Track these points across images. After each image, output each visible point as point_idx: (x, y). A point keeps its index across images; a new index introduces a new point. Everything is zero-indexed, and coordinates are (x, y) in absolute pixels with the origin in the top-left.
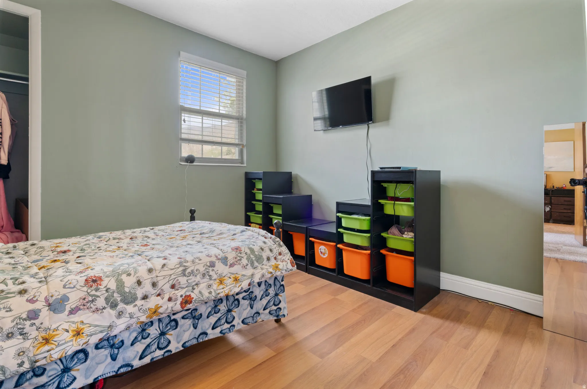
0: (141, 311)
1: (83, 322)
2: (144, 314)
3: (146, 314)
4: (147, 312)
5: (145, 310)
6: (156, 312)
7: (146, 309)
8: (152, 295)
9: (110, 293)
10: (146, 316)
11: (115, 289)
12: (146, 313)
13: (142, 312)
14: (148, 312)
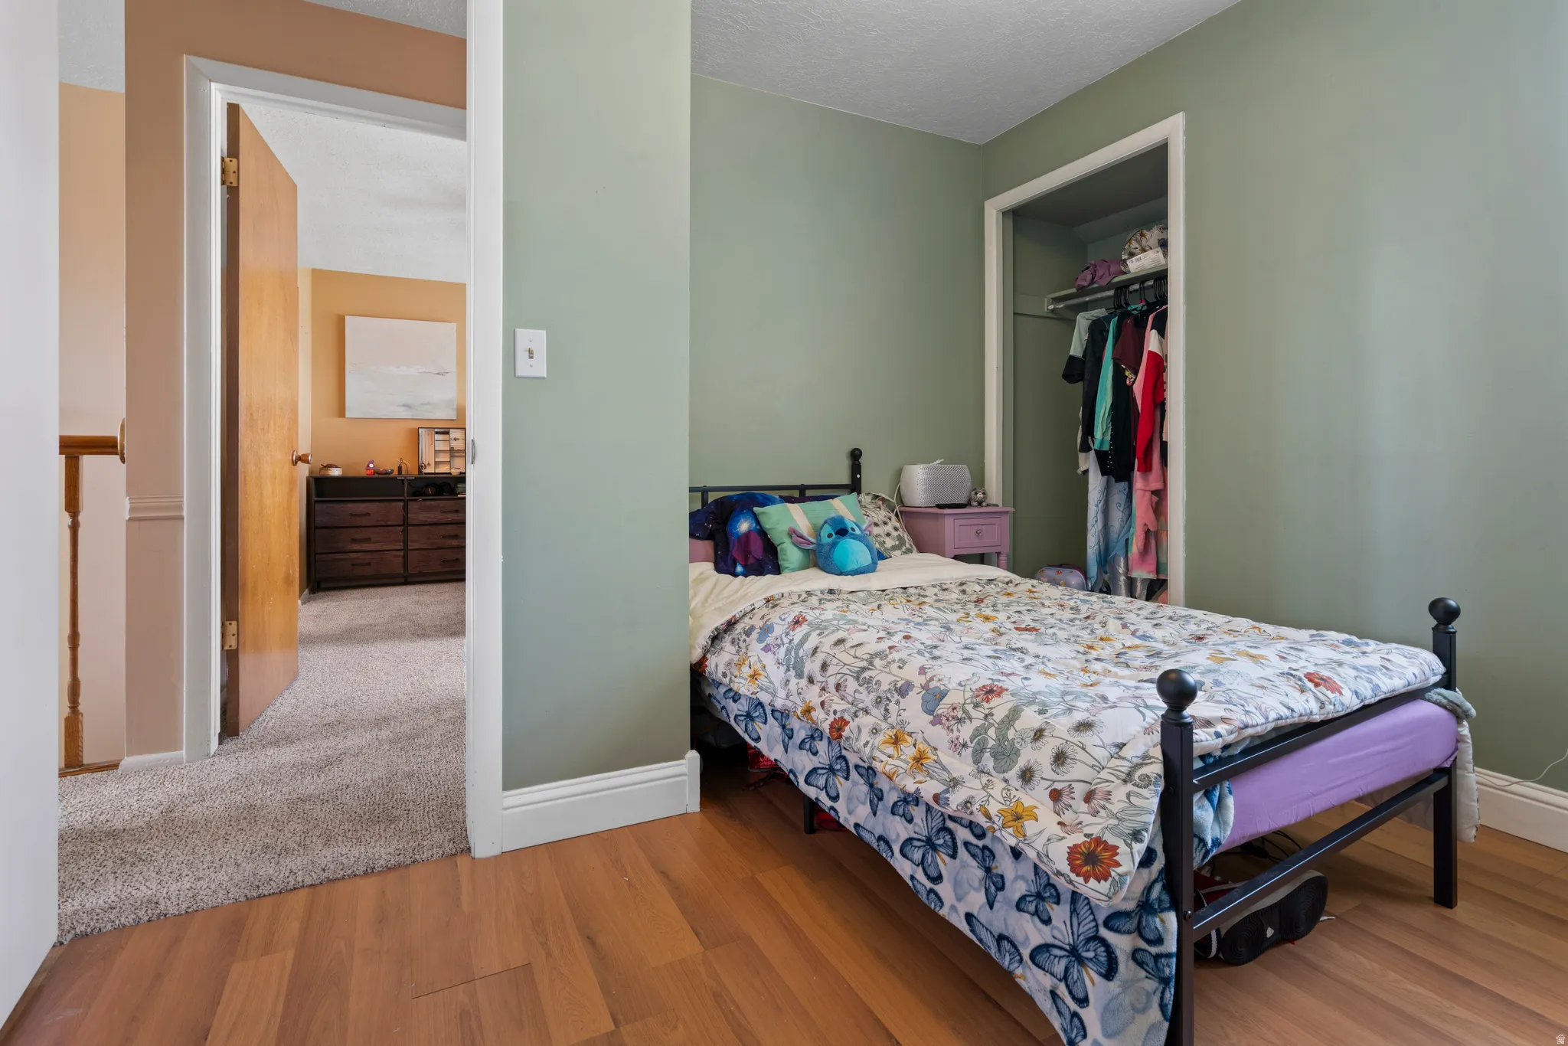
0: (1004, 792)
1: (765, 668)
2: (1003, 802)
3: (1006, 805)
4: (1011, 802)
5: (1012, 797)
6: (1020, 821)
7: (1014, 796)
8: (1042, 778)
9: (987, 723)
10: (1001, 807)
11: (998, 721)
12: (1008, 803)
13: (1005, 795)
14: (1011, 805)
